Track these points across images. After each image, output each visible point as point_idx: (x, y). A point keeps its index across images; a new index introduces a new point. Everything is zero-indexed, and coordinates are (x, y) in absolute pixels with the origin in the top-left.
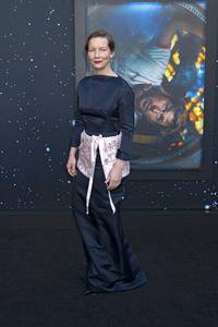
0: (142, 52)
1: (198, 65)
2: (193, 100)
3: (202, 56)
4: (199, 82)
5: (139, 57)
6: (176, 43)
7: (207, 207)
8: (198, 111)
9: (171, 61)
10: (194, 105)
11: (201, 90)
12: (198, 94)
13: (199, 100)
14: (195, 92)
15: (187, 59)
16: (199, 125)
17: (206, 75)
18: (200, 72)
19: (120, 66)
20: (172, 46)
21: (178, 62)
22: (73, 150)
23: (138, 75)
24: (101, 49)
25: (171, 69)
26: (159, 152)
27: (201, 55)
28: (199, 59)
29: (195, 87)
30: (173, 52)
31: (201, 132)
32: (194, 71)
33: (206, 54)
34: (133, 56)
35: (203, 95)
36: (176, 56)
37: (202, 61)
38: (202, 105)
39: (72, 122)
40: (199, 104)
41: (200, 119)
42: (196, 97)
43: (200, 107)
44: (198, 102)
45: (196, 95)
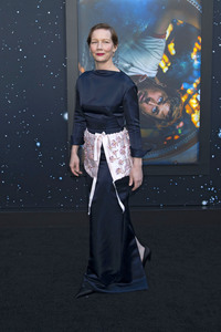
0: (136, 42)
1: (194, 56)
2: (189, 91)
3: (197, 46)
4: (195, 73)
5: (133, 47)
6: (171, 32)
7: (204, 203)
8: (194, 103)
9: (167, 52)
10: (190, 97)
11: (198, 81)
12: (195, 85)
13: (195, 92)
14: (191, 83)
15: (183, 49)
16: (196, 118)
17: (202, 65)
18: (196, 63)
20: (167, 35)
21: (173, 52)
22: (75, 148)
23: (132, 65)
24: (104, 41)
25: (167, 60)
26: (155, 146)
27: (197, 45)
28: (195, 50)
29: (191, 79)
30: (168, 42)
31: (198, 125)
32: (190, 62)
33: (202, 44)
34: (126, 46)
35: (200, 86)
36: (171, 46)
37: (198, 51)
38: (199, 97)
39: (63, 115)
40: (195, 96)
41: (196, 111)
42: (192, 89)
43: (197, 99)
44: (194, 94)
45: (192, 86)
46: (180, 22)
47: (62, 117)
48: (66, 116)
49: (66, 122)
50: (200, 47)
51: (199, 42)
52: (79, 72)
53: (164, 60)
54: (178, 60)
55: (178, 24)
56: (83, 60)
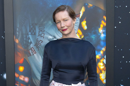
1: (101, 30)
2: (98, 57)
3: (103, 23)
4: (102, 43)
6: (84, 13)
8: (101, 65)
9: (81, 27)
10: (99, 61)
11: (104, 49)
12: (102, 52)
13: (102, 57)
14: (100, 50)
15: (93, 25)
16: (103, 76)
18: (103, 36)
20: (81, 15)
21: (85, 27)
23: (55, 38)
25: (81, 33)
27: (103, 22)
28: (102, 26)
29: (98, 47)
30: (81, 20)
31: (104, 82)
32: (98, 36)
33: (107, 22)
35: (106, 53)
36: (84, 23)
37: (104, 27)
38: (105, 61)
39: (3, 75)
40: (102, 60)
41: (103, 71)
42: (100, 55)
43: (103, 62)
44: (101, 59)
45: (100, 53)
46: (91, 5)
47: (2, 77)
48: (5, 76)
49: (5, 81)
50: (105, 24)
51: (104, 20)
52: (14, 42)
53: (79, 34)
54: (89, 33)
55: (88, 7)
56: (17, 33)
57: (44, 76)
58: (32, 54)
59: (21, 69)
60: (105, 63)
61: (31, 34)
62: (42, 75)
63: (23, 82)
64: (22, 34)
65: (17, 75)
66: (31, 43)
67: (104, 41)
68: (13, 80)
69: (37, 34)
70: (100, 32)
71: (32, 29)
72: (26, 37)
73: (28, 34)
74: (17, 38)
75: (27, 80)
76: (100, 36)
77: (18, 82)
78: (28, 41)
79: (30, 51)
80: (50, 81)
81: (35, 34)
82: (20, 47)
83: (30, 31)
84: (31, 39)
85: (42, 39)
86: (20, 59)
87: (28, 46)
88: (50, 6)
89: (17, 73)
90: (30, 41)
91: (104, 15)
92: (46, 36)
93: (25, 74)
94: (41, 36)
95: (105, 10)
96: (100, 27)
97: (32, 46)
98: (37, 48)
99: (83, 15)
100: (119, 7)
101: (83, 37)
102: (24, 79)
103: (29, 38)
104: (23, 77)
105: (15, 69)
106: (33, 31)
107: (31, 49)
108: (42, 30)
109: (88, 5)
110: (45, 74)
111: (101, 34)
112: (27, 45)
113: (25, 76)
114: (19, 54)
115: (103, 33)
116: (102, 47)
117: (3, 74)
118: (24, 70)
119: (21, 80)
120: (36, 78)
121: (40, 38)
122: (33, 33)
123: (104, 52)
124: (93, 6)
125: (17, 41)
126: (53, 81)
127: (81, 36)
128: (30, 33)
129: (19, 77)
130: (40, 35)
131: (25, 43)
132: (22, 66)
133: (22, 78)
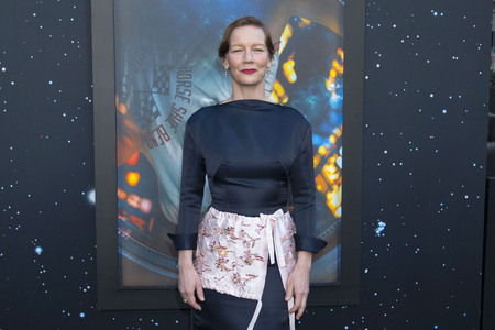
1: (331, 85)
2: (322, 150)
3: (337, 68)
4: (334, 117)
6: (290, 41)
8: (331, 172)
9: (280, 76)
10: (324, 160)
11: (338, 131)
12: (332, 139)
13: (333, 152)
14: (326, 135)
15: (311, 72)
16: (334, 199)
17: (345, 103)
18: (335, 98)
19: (181, 83)
20: (282, 46)
21: (292, 77)
25: (281, 91)
27: (336, 64)
28: (333, 74)
29: (325, 127)
30: (283, 59)
31: (338, 213)
32: (324, 96)
33: (346, 64)
34: (206, 64)
35: (342, 141)
36: (289, 67)
37: (338, 75)
38: (340, 161)
39: (86, 194)
40: (332, 160)
41: (335, 187)
42: (327, 146)
43: (336, 165)
44: (331, 155)
45: (327, 141)
46: (306, 21)
47: (85, 198)
48: (92, 197)
49: (91, 208)
50: (341, 70)
51: (339, 59)
52: (116, 112)
53: (276, 92)
54: (301, 92)
55: (300, 25)
56: (124, 90)
57: (189, 195)
58: (159, 141)
59: (133, 178)
60: (340, 166)
61: (159, 92)
62: (182, 194)
63: (138, 211)
64: (136, 93)
65: (121, 194)
66: (158, 113)
67: (337, 111)
68: (113, 205)
69: (173, 92)
70: (329, 89)
71: (160, 79)
72: (146, 100)
73: (151, 93)
74: (123, 101)
75: (146, 205)
76: (328, 99)
77: (125, 213)
78: (151, 111)
79: (156, 135)
80: (202, 211)
81: (167, 92)
82: (129, 124)
83: (155, 85)
84: (159, 105)
85: (184, 104)
86: (129, 154)
87: (150, 122)
88: (206, 22)
89: (123, 189)
90: (154, 109)
91: (340, 47)
92: (195, 96)
93: (141, 191)
94: (184, 98)
95: (342, 35)
96: (328, 76)
97: (159, 121)
98: (173, 126)
99: (287, 45)
100: (376, 26)
101: (285, 101)
102: (139, 203)
103: (153, 103)
104: (137, 198)
105: (116, 179)
106: (164, 85)
107: (158, 129)
108: (185, 83)
109: (299, 20)
110: (190, 192)
111: (330, 93)
112: (147, 118)
113: (142, 196)
114: (129, 141)
115: (337, 91)
116: (334, 126)
117: (87, 191)
118: (139, 183)
119: (131, 207)
120: (170, 202)
121: (179, 103)
122: (163, 90)
123: (338, 139)
124: (313, 23)
125: (123, 109)
126: (213, 210)
127: (280, 98)
128: (155, 90)
129: (126, 199)
130: (180, 95)
131: (142, 113)
132: (134, 171)
133: (134, 201)
